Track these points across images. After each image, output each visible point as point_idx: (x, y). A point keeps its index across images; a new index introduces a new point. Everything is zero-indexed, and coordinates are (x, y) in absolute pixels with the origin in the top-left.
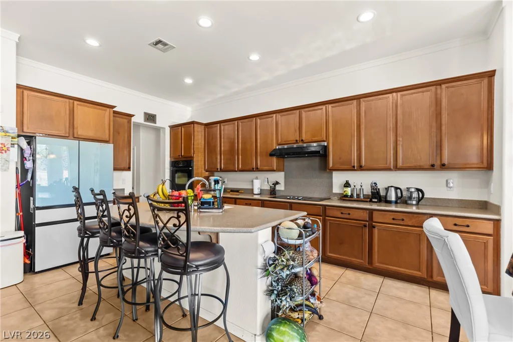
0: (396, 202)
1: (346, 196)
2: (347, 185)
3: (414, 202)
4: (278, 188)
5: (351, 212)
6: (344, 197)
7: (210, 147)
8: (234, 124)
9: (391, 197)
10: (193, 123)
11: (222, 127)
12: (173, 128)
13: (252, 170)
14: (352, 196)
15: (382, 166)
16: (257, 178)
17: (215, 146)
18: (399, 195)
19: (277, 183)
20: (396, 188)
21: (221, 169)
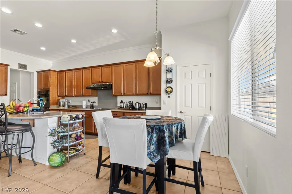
0: (139, 109)
1: (121, 107)
2: (122, 102)
3: (144, 109)
4: (94, 104)
5: (117, 113)
6: (121, 108)
7: (60, 84)
8: (72, 72)
9: (137, 107)
10: (49, 70)
11: (66, 73)
12: (39, 72)
13: (81, 96)
14: (123, 107)
15: (131, 94)
16: (85, 100)
17: (63, 83)
18: (140, 106)
19: (94, 102)
20: (139, 103)
21: (66, 95)
